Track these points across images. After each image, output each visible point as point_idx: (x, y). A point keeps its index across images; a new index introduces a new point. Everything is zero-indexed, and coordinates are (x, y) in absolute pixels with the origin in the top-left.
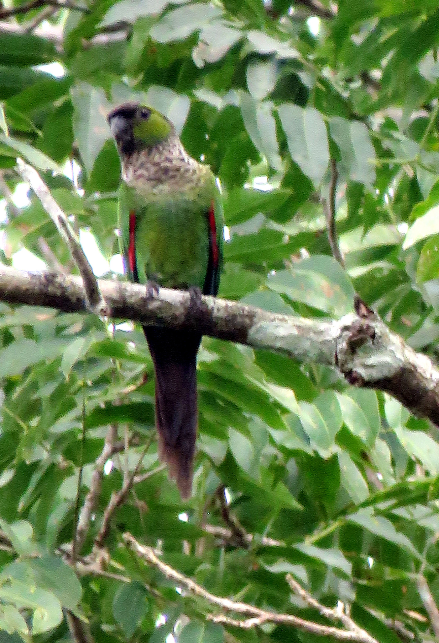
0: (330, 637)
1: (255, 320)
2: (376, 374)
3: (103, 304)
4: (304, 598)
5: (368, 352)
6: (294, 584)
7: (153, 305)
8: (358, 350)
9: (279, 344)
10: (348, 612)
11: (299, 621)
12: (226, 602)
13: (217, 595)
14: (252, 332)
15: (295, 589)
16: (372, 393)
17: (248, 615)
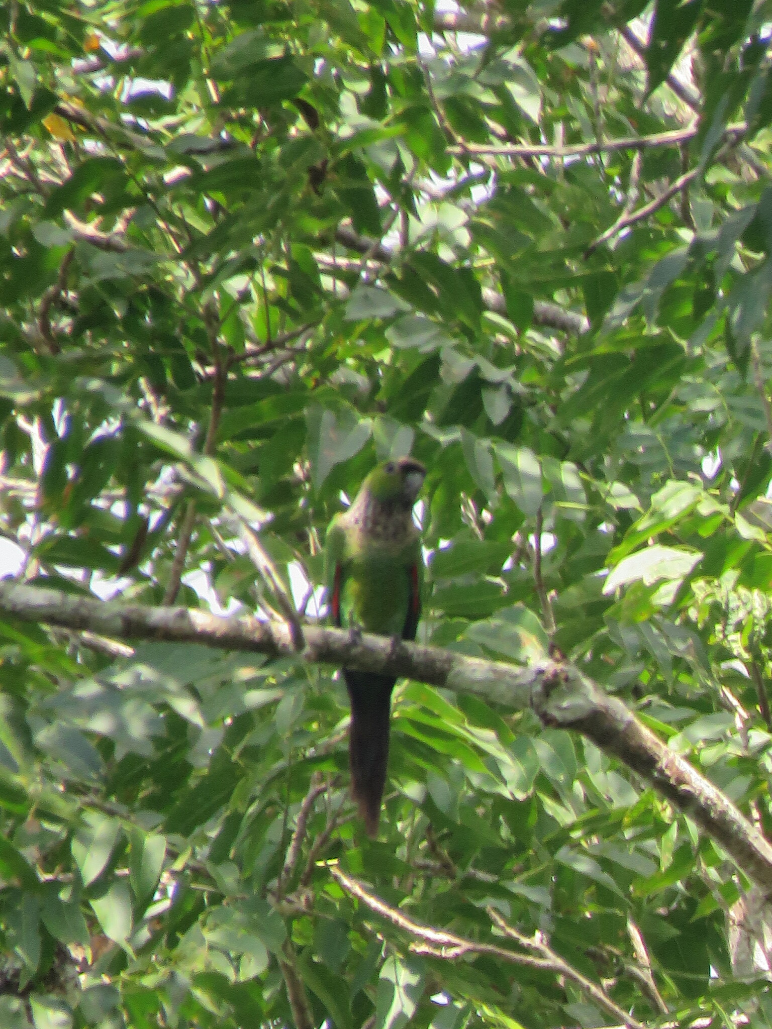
0: (529, 965)
1: (454, 664)
2: (570, 716)
3: (307, 649)
4: (503, 928)
5: (562, 695)
6: (494, 915)
7: (355, 651)
8: (552, 693)
9: (476, 688)
10: (545, 942)
11: (498, 950)
12: (429, 933)
13: (421, 925)
14: (450, 677)
15: (495, 920)
16: (566, 734)
17: (450, 945)
